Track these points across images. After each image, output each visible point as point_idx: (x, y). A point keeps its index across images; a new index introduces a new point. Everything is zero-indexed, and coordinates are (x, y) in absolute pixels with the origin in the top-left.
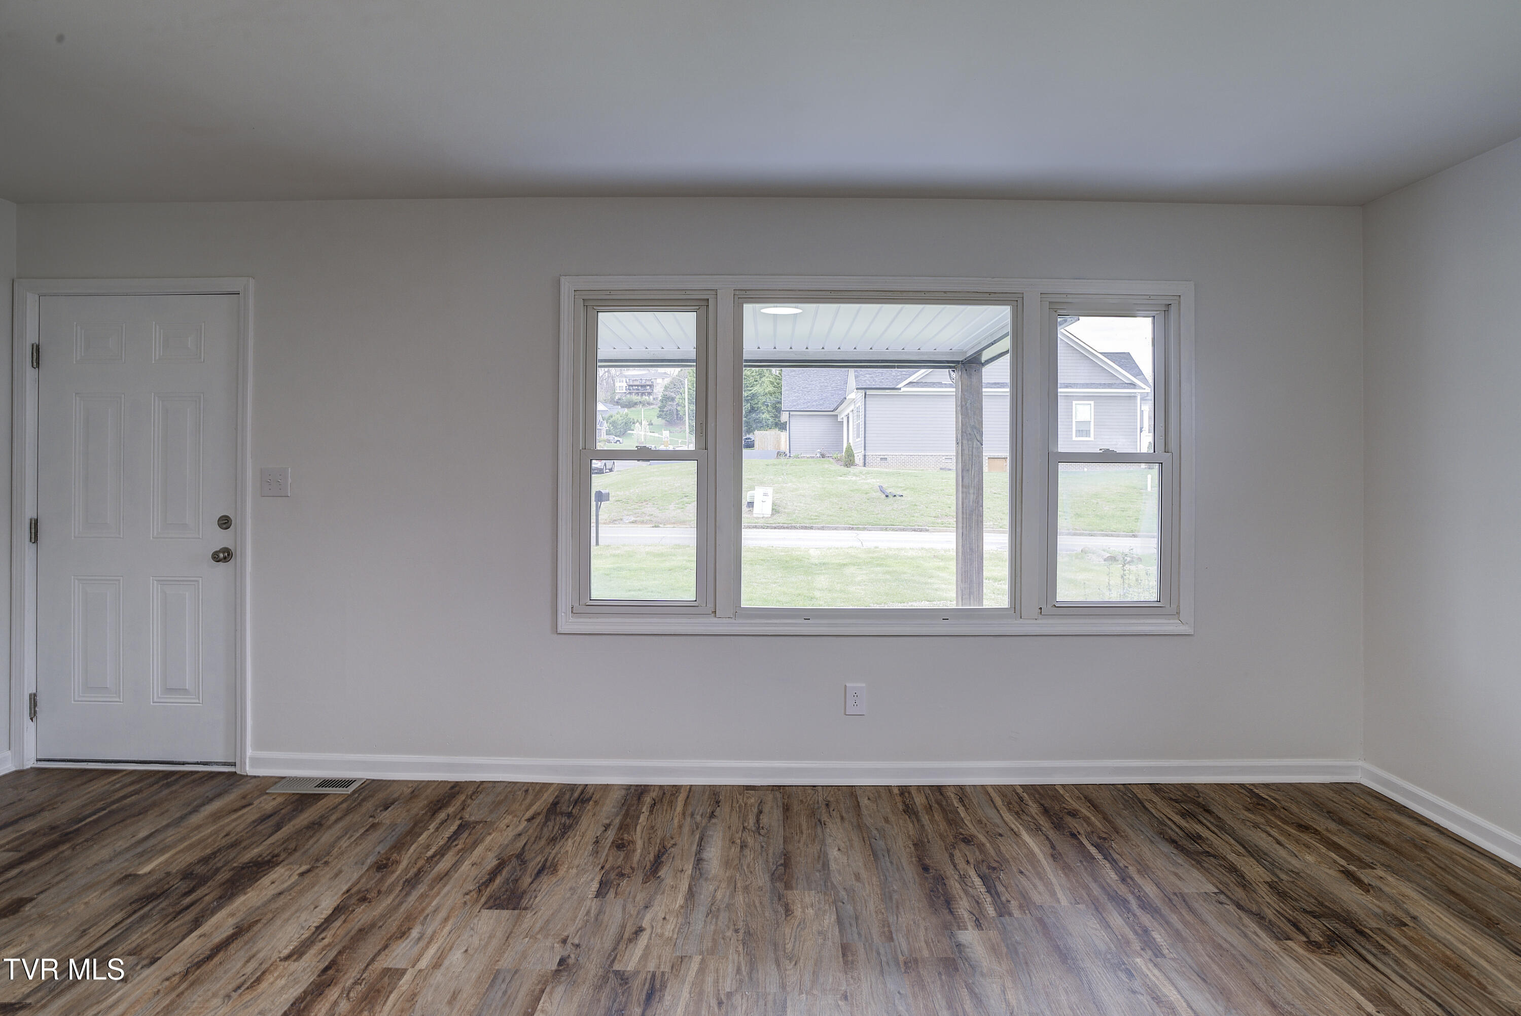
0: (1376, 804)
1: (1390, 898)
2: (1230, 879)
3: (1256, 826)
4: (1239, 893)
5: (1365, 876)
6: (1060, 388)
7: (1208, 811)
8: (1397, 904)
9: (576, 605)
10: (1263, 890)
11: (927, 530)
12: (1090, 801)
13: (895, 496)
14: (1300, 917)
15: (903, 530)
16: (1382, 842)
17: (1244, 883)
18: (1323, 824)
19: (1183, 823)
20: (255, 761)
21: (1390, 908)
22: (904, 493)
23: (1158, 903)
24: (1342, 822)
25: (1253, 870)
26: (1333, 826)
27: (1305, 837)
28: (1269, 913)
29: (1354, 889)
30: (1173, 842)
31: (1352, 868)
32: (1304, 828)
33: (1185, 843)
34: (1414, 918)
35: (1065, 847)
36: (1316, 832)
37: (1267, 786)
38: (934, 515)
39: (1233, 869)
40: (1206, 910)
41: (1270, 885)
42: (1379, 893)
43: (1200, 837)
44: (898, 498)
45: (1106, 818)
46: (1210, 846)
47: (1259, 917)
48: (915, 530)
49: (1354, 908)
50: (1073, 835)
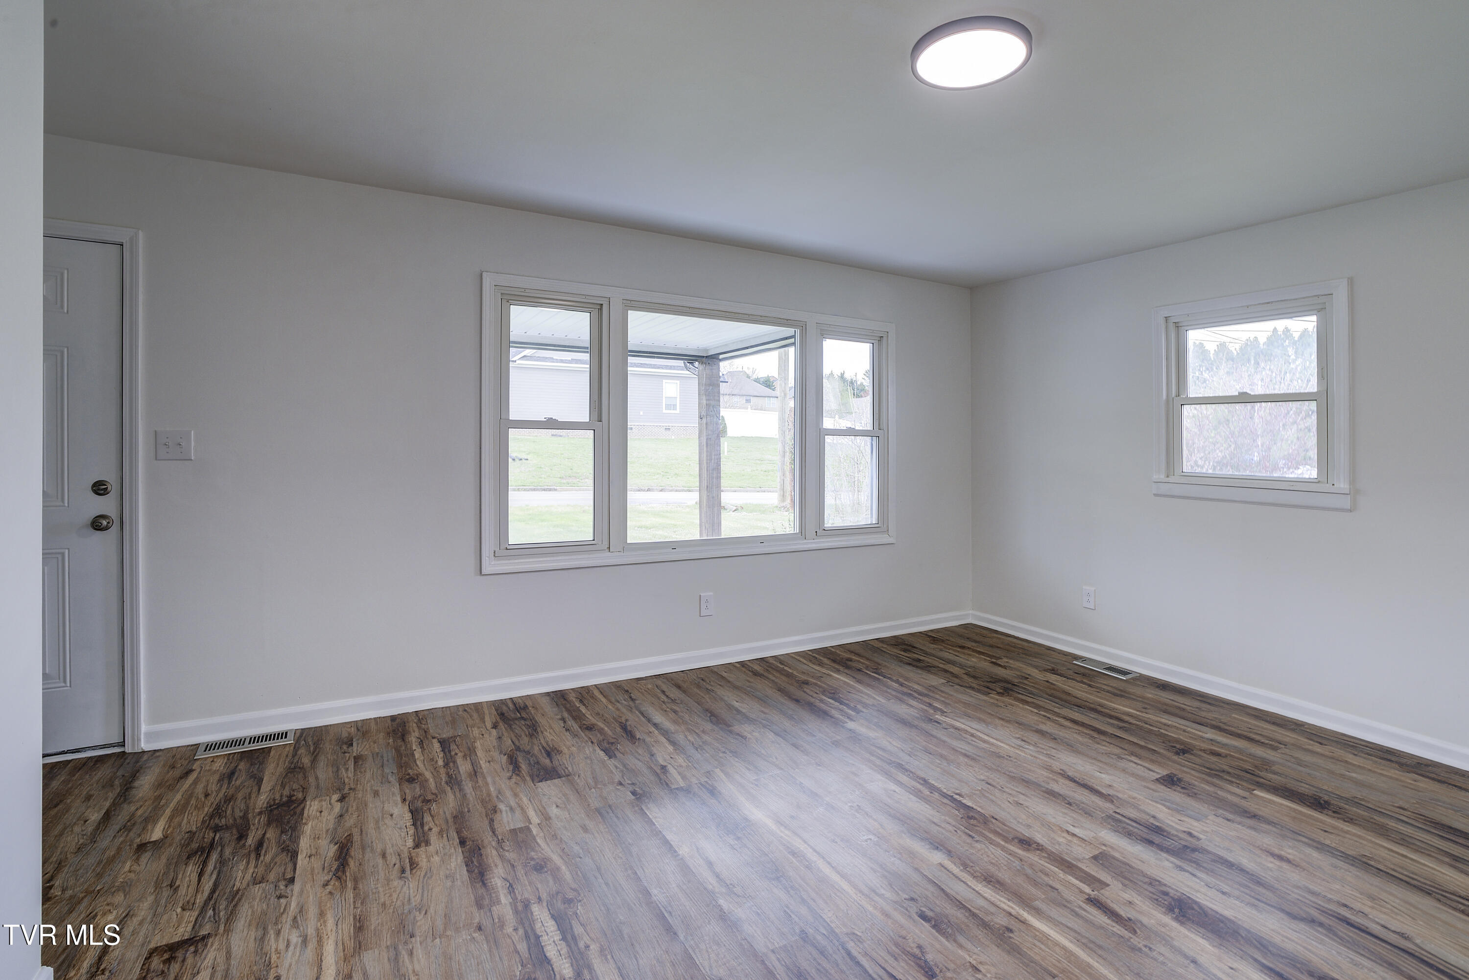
0: (984, 632)
1: (1016, 669)
2: (948, 675)
3: (941, 650)
4: (957, 681)
5: (999, 662)
6: (630, 367)
7: (914, 647)
8: (1019, 670)
9: (497, 549)
10: (965, 677)
11: (555, 490)
12: (852, 652)
13: (521, 459)
14: (988, 684)
15: (534, 490)
16: (998, 647)
17: (956, 676)
18: (969, 644)
19: (906, 654)
20: (150, 736)
21: (1019, 673)
22: (529, 457)
23: (926, 692)
24: (976, 642)
25: (955, 670)
26: (974, 644)
27: (966, 651)
28: (974, 685)
29: (1000, 668)
30: (910, 664)
31: (994, 661)
32: (963, 647)
33: (915, 663)
34: (1029, 675)
35: (859, 676)
36: (969, 648)
37: (931, 631)
38: (559, 476)
39: (946, 671)
40: (947, 689)
41: (966, 674)
42: (1011, 668)
43: (920, 660)
44: (524, 461)
45: (868, 659)
46: (928, 663)
47: (973, 688)
48: (544, 490)
49: (1005, 676)
50: (859, 670)
